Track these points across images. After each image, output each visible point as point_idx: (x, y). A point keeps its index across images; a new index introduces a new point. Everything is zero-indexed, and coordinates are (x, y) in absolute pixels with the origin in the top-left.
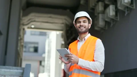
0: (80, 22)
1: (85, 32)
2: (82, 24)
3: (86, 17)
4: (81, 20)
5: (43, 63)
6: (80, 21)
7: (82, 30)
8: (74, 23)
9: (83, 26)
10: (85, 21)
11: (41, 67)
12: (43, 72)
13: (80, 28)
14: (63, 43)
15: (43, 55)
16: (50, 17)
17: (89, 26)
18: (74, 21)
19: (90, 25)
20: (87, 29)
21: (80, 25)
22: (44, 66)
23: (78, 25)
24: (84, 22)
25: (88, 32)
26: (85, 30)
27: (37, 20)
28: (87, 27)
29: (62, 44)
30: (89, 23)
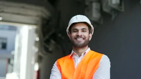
0: (77, 31)
1: (83, 46)
2: (80, 33)
3: (85, 23)
4: (79, 28)
5: (11, 62)
6: (76, 29)
7: (79, 42)
8: (67, 30)
9: (81, 37)
10: (85, 30)
11: (10, 66)
12: (12, 71)
13: (76, 39)
14: (37, 39)
15: (13, 53)
16: (23, 7)
17: (89, 36)
18: (68, 28)
19: (91, 35)
20: (86, 41)
21: (76, 35)
22: (12, 65)
23: (74, 34)
24: (83, 30)
25: (87, 46)
26: (84, 43)
27: (5, 10)
28: (87, 38)
29: (36, 42)
30: (90, 32)
